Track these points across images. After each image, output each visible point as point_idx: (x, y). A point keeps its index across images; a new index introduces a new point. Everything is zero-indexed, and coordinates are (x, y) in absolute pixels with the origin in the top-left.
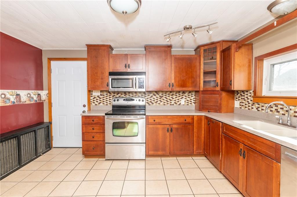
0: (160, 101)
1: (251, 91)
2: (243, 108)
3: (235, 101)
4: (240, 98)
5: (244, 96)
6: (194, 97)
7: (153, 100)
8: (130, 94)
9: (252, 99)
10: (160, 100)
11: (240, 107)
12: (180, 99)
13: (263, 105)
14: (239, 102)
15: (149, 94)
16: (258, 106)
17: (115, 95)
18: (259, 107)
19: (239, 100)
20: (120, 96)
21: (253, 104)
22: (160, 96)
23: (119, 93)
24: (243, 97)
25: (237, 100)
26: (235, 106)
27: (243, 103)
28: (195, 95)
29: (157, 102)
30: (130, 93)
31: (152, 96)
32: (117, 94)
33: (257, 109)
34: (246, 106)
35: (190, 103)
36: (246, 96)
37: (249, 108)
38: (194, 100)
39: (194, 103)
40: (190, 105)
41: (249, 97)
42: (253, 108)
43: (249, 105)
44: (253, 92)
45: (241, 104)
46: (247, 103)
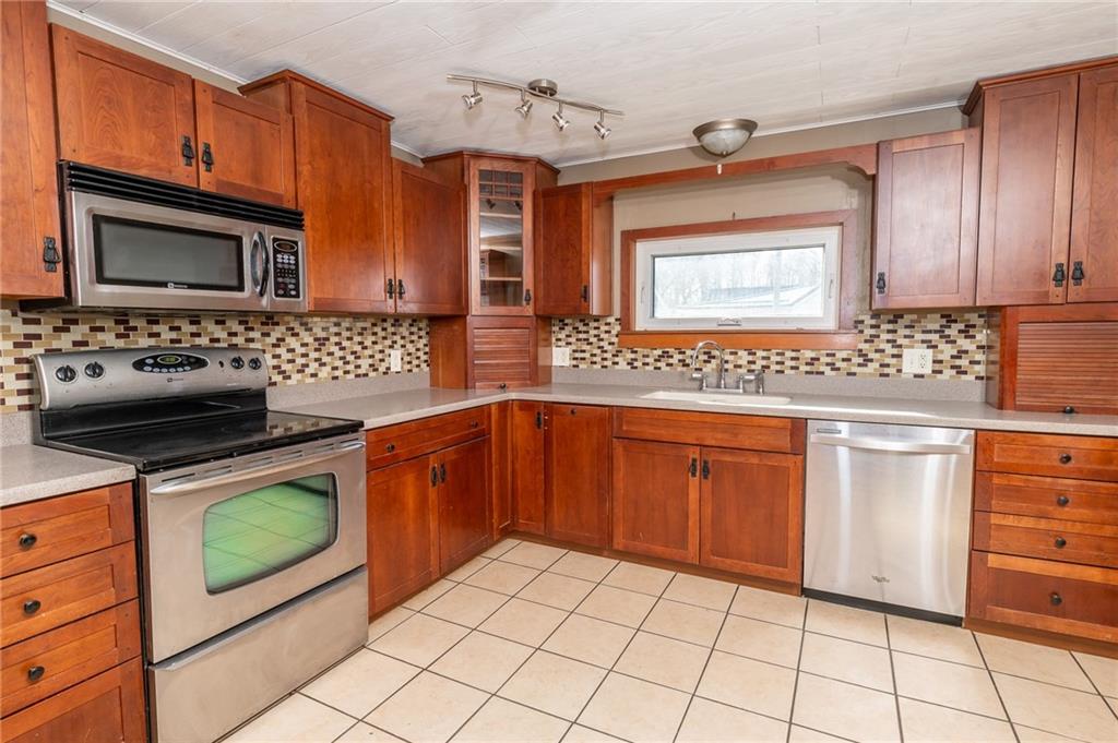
0: (316, 360)
1: (611, 320)
2: (583, 366)
3: (554, 349)
4: (572, 340)
5: (587, 332)
6: (424, 341)
7: (290, 356)
8: (156, 328)
9: (615, 340)
10: (316, 355)
11: (575, 362)
12: (387, 351)
13: (646, 351)
14: (568, 350)
15: (266, 329)
16: (633, 356)
17: (38, 337)
18: (636, 360)
19: (568, 344)
20: (85, 344)
21: (617, 351)
22: (316, 340)
23: (75, 322)
24: (581, 336)
25: (562, 343)
26: (556, 362)
27: (584, 351)
28: (427, 333)
29: (307, 366)
30: (157, 322)
31: (283, 340)
32: (56, 329)
33: (628, 364)
34: (595, 359)
35: (415, 362)
36: (593, 332)
37: (605, 363)
38: (426, 353)
39: (426, 361)
40: (415, 370)
41: (603, 336)
42: (617, 363)
43: (605, 355)
44: (616, 320)
45: (577, 355)
46: (599, 351)
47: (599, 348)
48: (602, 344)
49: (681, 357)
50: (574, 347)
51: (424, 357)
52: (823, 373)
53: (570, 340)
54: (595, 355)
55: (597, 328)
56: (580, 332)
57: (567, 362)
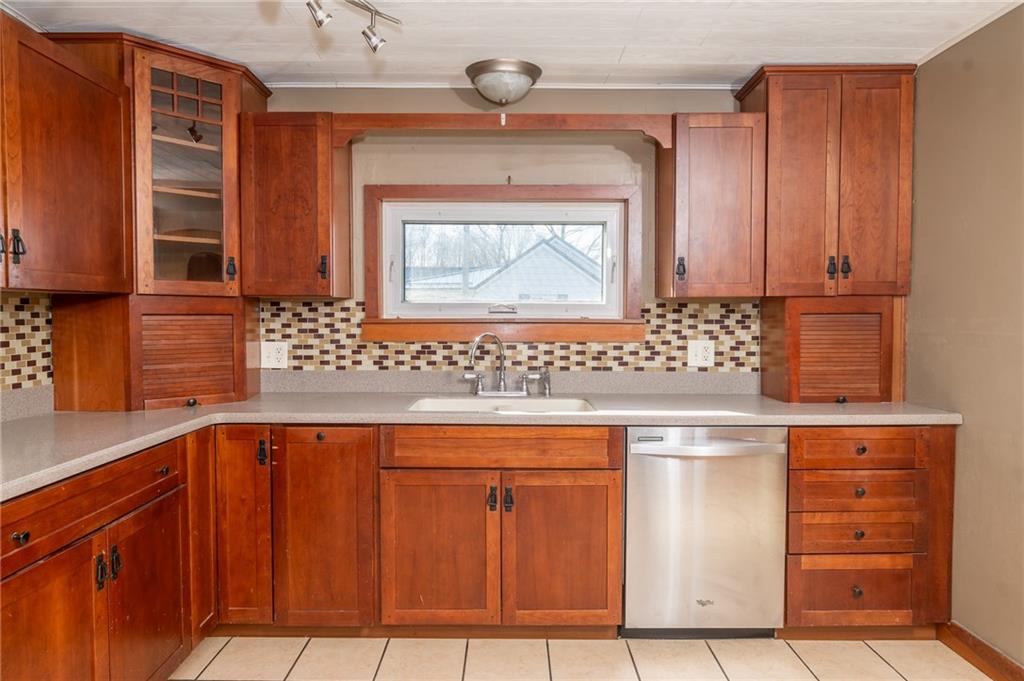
1: (350, 304)
2: (308, 367)
3: (264, 344)
4: (292, 331)
5: (315, 320)
6: (43, 335)
9: (357, 331)
11: (296, 363)
13: (400, 346)
14: (286, 345)
16: (382, 352)
18: (386, 358)
19: (287, 336)
21: (359, 346)
24: (305, 326)
25: (277, 336)
26: (267, 362)
27: (311, 347)
28: (48, 322)
33: (375, 363)
34: (326, 358)
35: (27, 371)
36: (323, 320)
37: (343, 363)
38: (45, 355)
39: (45, 368)
40: (27, 384)
41: (338, 325)
42: (359, 363)
43: (342, 352)
44: (358, 304)
45: (300, 352)
46: (332, 347)
47: (332, 342)
48: (337, 336)
49: (446, 352)
50: (295, 341)
51: (42, 362)
52: (610, 369)
53: (288, 331)
54: (327, 352)
55: (331, 315)
56: (305, 320)
57: (285, 363)
